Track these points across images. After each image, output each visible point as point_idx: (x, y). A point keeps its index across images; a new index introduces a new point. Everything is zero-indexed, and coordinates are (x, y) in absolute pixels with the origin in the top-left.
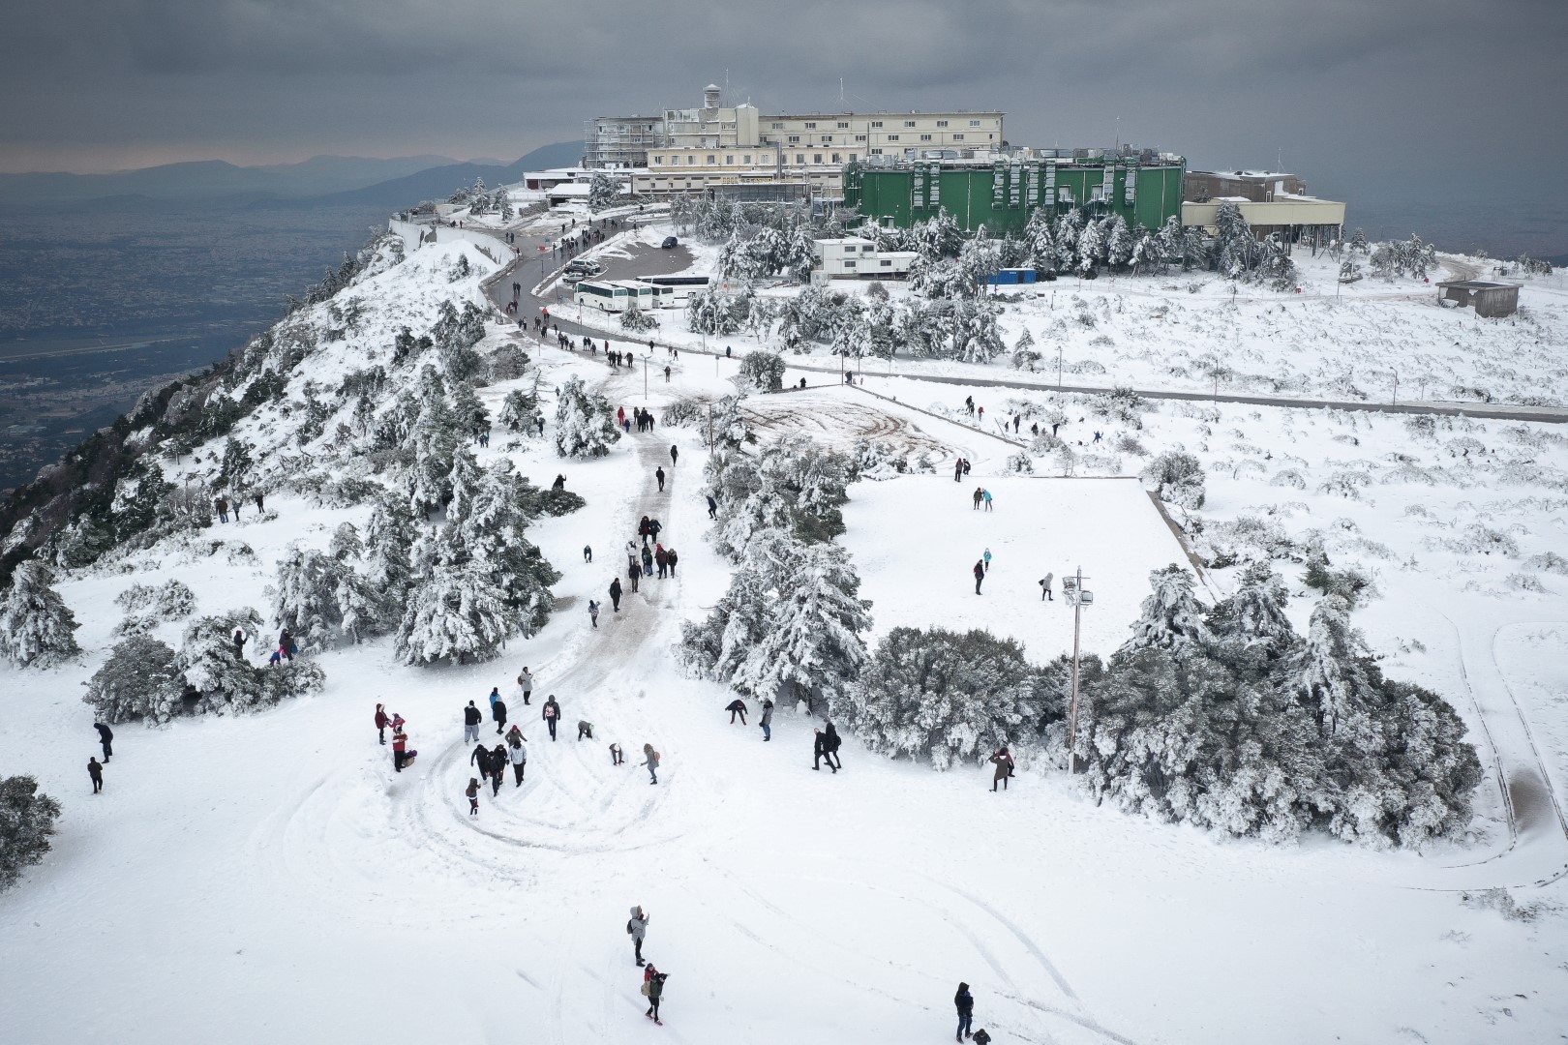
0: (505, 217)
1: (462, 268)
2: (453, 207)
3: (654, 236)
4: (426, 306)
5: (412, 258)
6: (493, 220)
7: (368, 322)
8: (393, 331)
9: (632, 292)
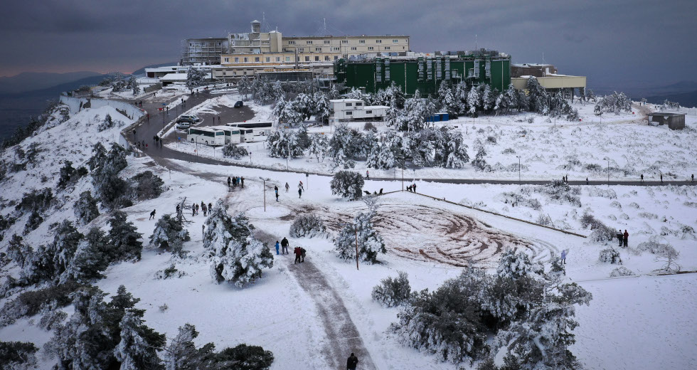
0: (135, 93)
1: (108, 123)
2: (102, 88)
3: (229, 101)
4: (83, 147)
5: (73, 118)
6: (128, 94)
7: (43, 158)
8: (60, 163)
9: (227, 133)
